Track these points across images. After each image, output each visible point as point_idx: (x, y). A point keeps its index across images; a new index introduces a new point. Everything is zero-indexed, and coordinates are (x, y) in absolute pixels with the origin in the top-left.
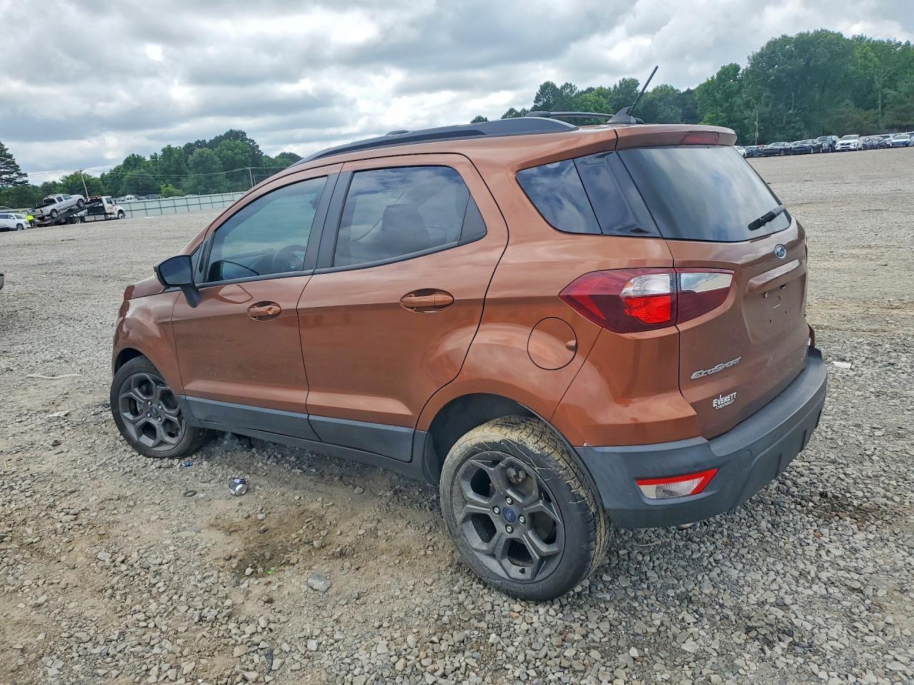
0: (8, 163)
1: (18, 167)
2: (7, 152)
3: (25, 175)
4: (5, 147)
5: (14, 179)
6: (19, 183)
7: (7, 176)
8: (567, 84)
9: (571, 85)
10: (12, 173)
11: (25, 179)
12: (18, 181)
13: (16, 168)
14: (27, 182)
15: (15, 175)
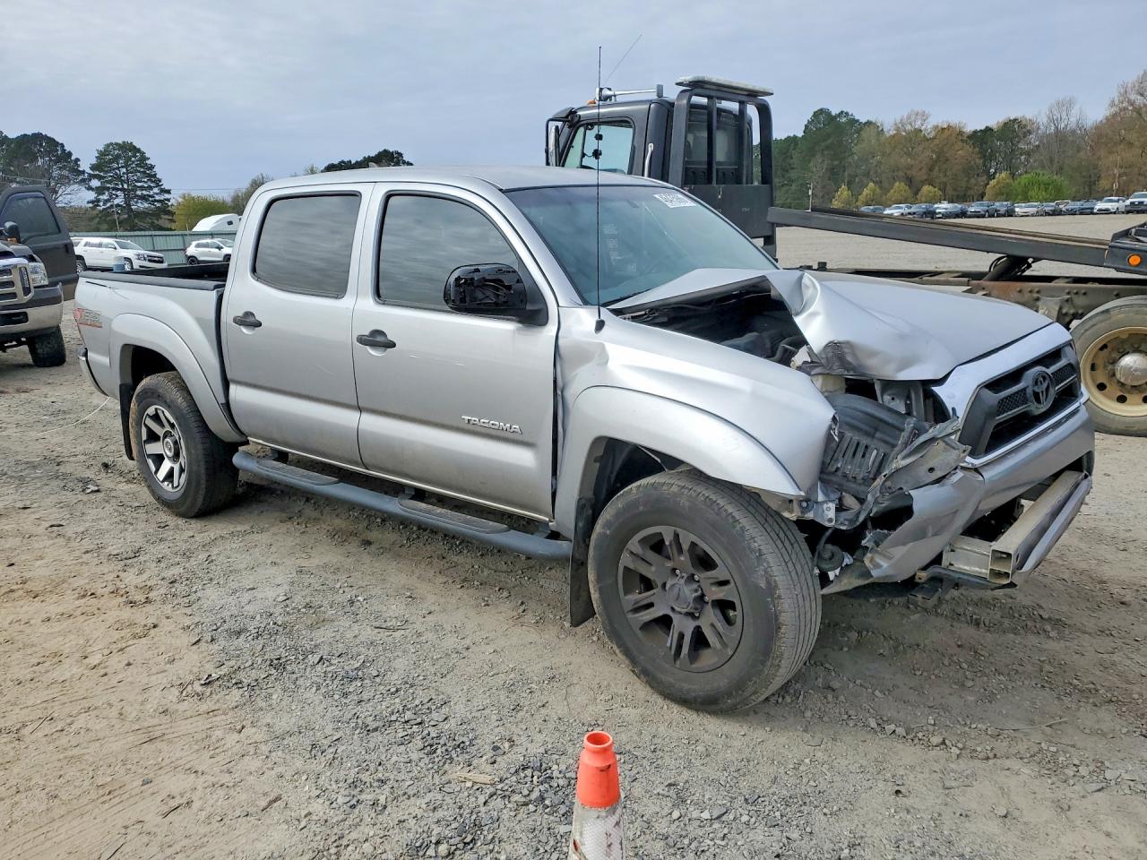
0: (149, 175)
1: (160, 181)
2: (148, 162)
3: (168, 192)
4: (147, 155)
5: (152, 197)
6: (158, 201)
7: (144, 192)
8: (842, 112)
9: (847, 113)
10: (150, 188)
11: (167, 196)
12: (157, 198)
13: (158, 182)
14: (168, 200)
15: (156, 190)
